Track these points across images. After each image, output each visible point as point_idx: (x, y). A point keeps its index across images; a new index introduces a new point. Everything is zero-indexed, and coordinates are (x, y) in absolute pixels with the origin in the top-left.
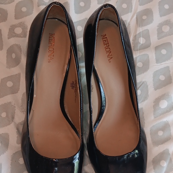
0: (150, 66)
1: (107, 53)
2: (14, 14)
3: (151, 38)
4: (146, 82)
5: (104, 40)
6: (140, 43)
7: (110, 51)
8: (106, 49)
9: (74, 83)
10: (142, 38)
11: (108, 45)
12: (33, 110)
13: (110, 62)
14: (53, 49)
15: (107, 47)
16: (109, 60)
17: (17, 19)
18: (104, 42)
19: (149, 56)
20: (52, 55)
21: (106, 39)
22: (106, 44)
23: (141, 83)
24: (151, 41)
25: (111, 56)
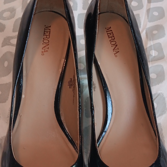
0: (165, 77)
1: (112, 46)
2: (13, 28)
3: (164, 50)
4: (162, 94)
5: (108, 33)
6: (152, 56)
7: (116, 45)
8: (111, 42)
9: (72, 80)
10: (153, 51)
11: (113, 38)
12: (20, 115)
13: (116, 56)
14: (49, 41)
15: (112, 40)
16: (115, 54)
17: (14, 32)
18: (109, 35)
19: (163, 67)
20: (47, 47)
21: (111, 32)
22: (111, 37)
23: (156, 95)
24: (165, 54)
25: (117, 50)
